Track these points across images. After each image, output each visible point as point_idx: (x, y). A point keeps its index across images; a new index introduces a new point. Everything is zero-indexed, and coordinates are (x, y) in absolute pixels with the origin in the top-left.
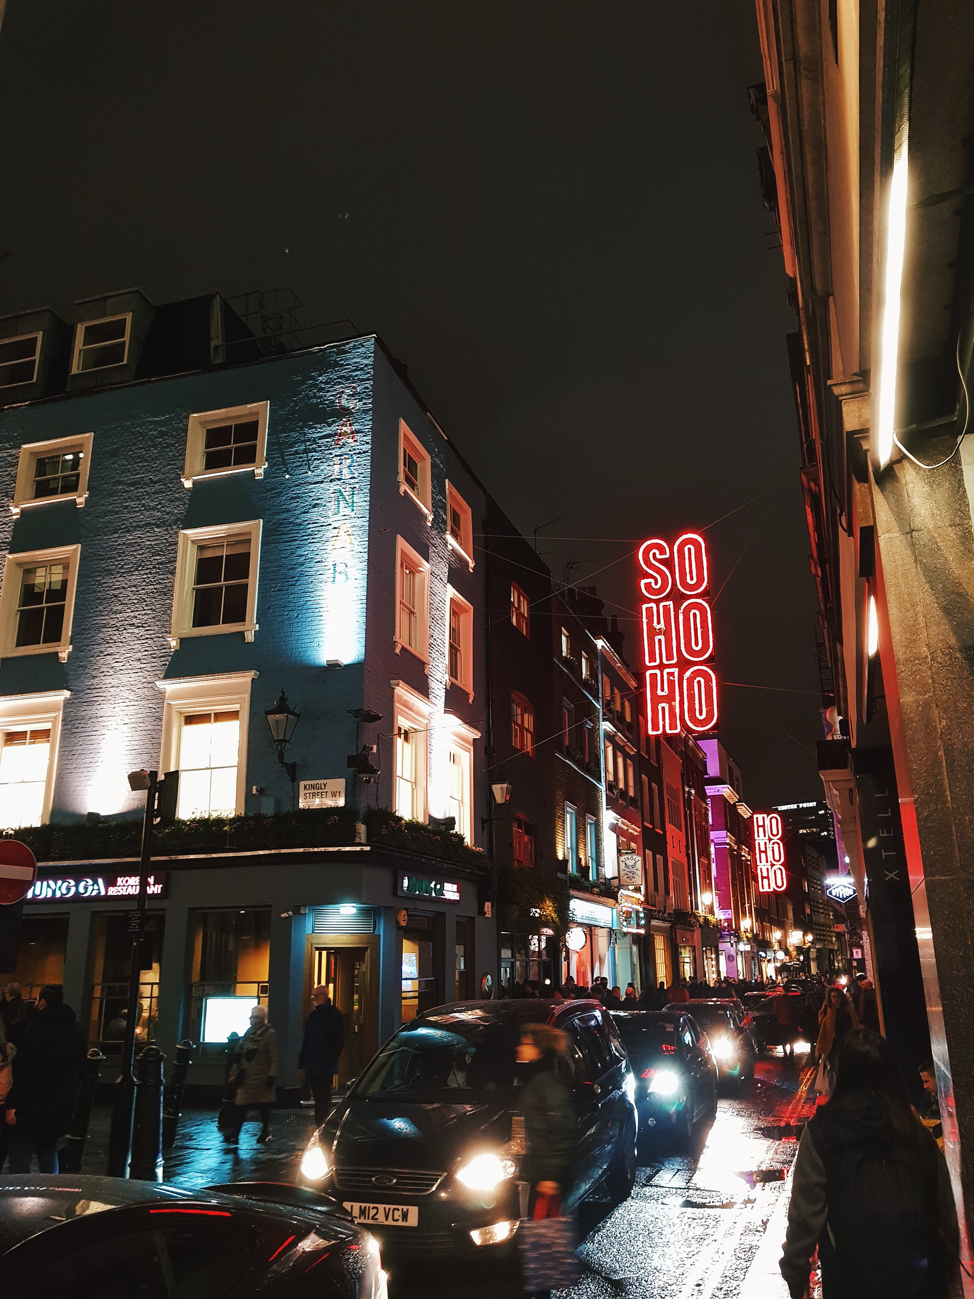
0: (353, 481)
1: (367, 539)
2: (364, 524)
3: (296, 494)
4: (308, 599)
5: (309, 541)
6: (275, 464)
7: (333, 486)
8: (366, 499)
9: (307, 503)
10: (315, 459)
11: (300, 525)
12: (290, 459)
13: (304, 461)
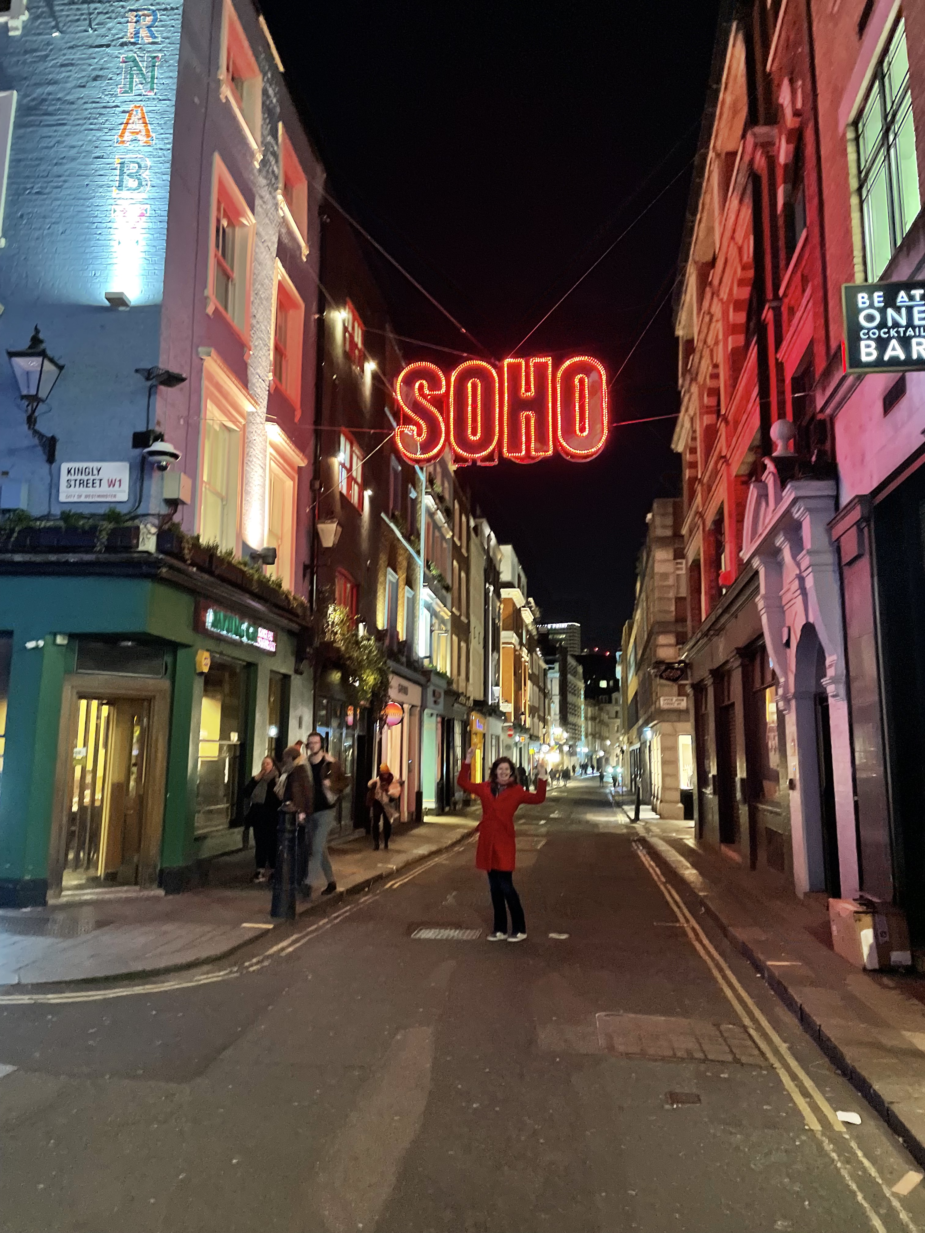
0: (154, 47)
1: (172, 131)
2: (168, 109)
3: (68, 59)
4: (80, 208)
5: (84, 127)
6: (38, 17)
7: (124, 53)
8: (171, 74)
9: (84, 74)
10: (99, 13)
11: (73, 103)
12: (62, 10)
13: (82, 14)
